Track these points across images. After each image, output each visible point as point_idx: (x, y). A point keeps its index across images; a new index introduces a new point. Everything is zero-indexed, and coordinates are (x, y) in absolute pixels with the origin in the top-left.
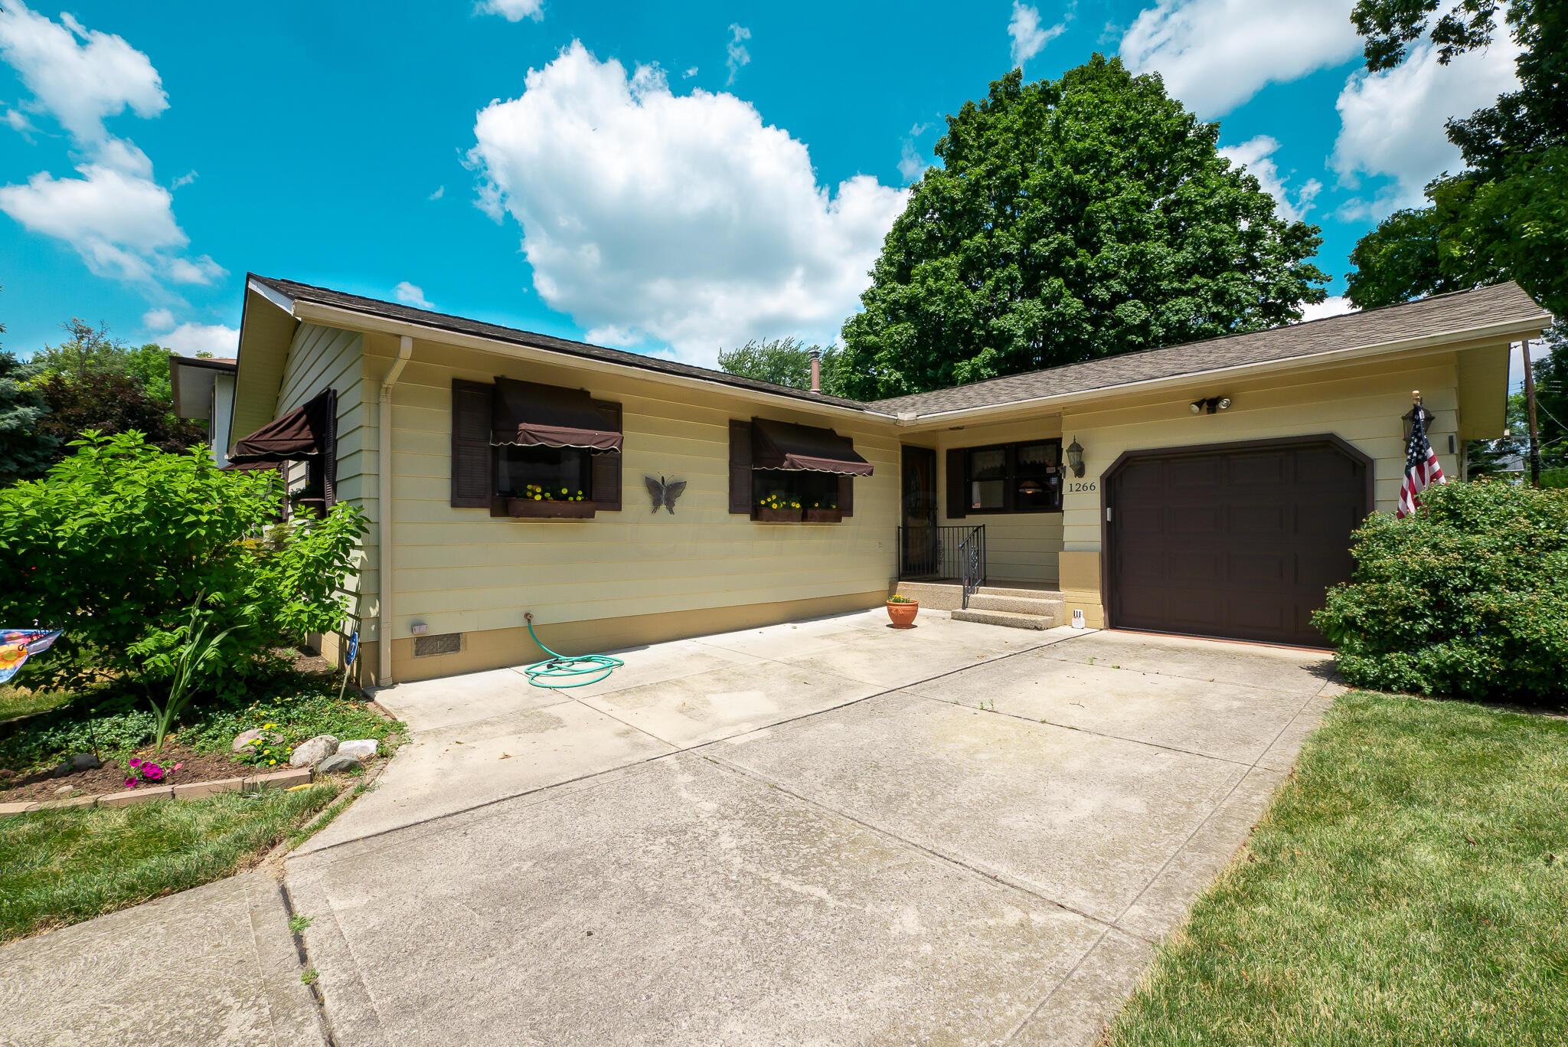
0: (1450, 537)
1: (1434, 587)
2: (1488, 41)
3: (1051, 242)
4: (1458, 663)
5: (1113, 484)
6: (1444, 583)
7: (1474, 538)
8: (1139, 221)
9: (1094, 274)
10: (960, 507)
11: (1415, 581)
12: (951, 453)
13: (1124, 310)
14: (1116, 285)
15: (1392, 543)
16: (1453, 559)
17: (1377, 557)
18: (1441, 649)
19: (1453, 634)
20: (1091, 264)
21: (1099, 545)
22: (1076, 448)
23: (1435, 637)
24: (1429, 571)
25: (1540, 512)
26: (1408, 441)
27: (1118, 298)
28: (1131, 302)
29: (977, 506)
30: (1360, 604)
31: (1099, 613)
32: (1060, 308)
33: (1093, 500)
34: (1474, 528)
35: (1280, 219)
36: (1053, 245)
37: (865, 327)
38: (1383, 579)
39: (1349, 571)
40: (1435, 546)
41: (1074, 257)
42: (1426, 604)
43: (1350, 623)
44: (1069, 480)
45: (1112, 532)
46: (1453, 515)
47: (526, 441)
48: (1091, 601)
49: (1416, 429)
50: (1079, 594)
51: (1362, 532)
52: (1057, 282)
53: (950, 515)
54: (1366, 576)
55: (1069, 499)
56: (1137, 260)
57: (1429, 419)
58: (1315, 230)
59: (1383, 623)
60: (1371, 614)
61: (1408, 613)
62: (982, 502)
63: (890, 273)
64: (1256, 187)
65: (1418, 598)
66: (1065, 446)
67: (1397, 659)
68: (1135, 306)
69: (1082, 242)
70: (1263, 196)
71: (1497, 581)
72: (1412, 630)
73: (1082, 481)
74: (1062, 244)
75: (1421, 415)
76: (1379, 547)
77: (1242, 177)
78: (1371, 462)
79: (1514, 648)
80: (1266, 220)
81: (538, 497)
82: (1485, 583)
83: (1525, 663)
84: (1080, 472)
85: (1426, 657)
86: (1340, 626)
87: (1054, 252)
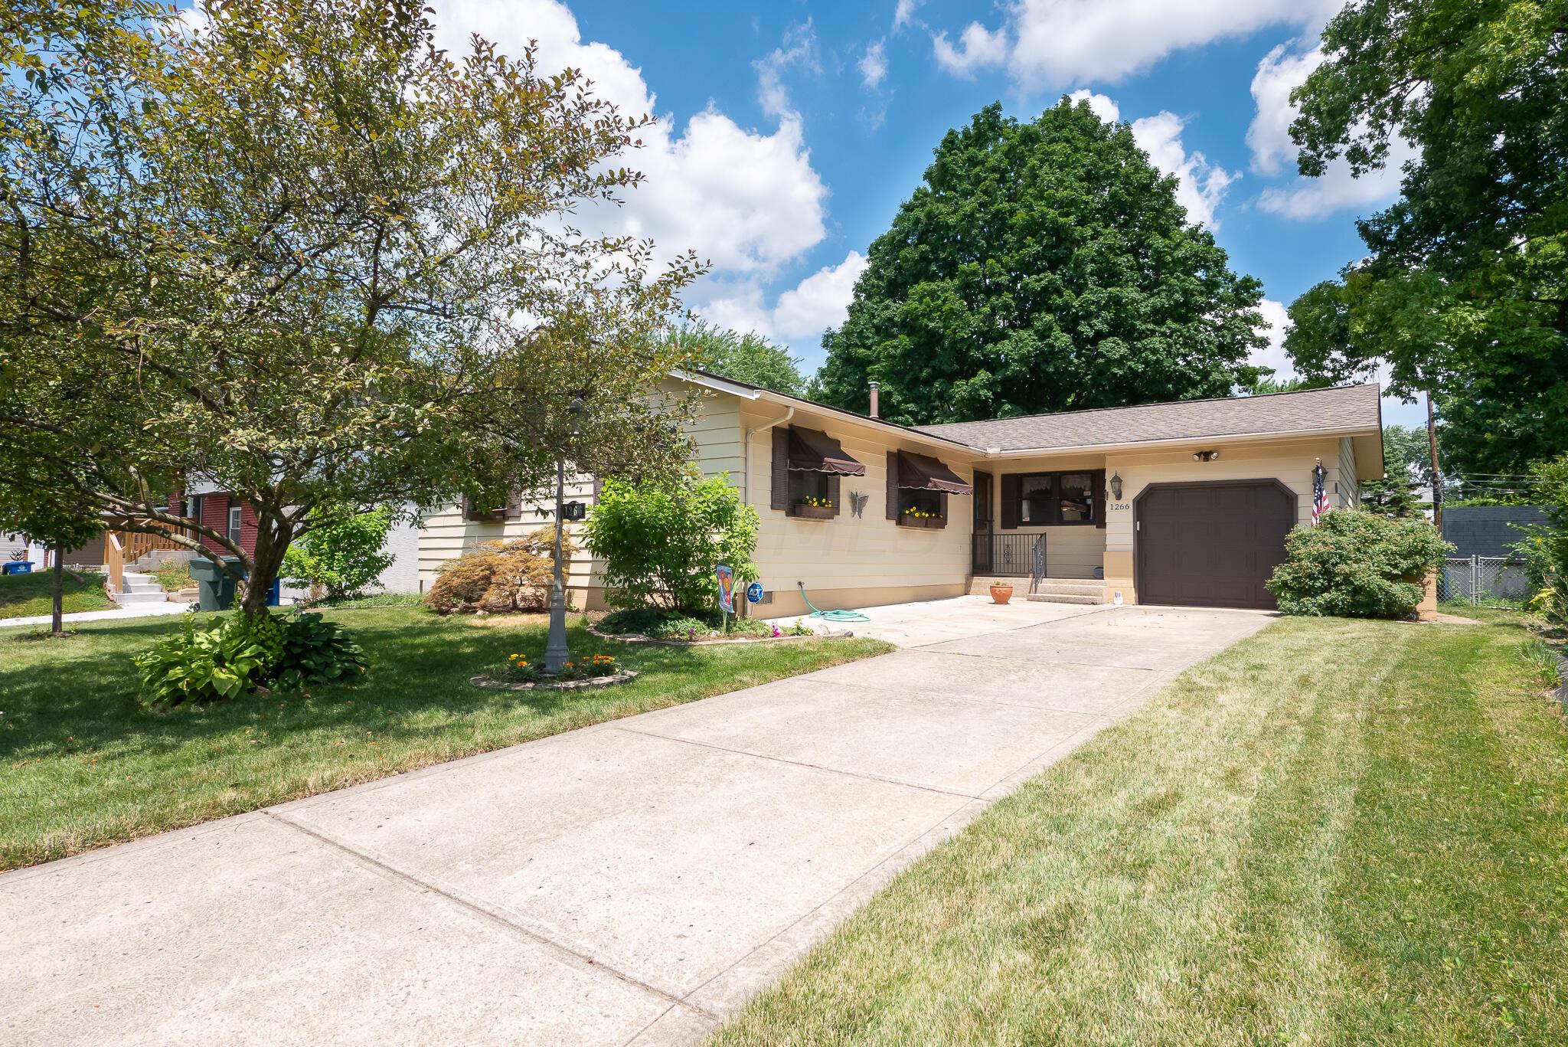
0: (1330, 537)
1: (1324, 563)
2: (1383, 166)
3: (1041, 279)
4: (1333, 600)
5: (1143, 504)
6: (1328, 561)
7: (1341, 538)
8: (1114, 263)
9: (1078, 312)
10: (1012, 520)
11: (1315, 560)
12: (1005, 477)
13: (1105, 345)
14: (1099, 325)
15: (1305, 540)
16: (1331, 549)
17: (1298, 549)
18: (1325, 595)
19: (1331, 587)
20: (1076, 304)
21: (1131, 547)
22: (1117, 480)
23: (1325, 589)
24: (1320, 555)
25: (1370, 525)
26: (1315, 485)
27: (1100, 336)
28: (1110, 339)
29: (1027, 519)
30: (1289, 574)
31: (1132, 594)
32: (1050, 341)
33: (1128, 515)
34: (1341, 533)
35: (1231, 272)
36: (1043, 282)
37: (855, 340)
38: (1300, 560)
39: (1284, 557)
40: (1324, 543)
41: (1061, 296)
42: (1320, 573)
43: (1285, 584)
44: (1111, 502)
45: (1140, 537)
46: (1333, 527)
47: (829, 469)
48: (1127, 585)
49: (1319, 479)
50: (1119, 581)
51: (1291, 535)
52: (1049, 317)
53: (1004, 527)
54: (1292, 559)
55: (1111, 516)
56: (1116, 302)
57: (1325, 473)
58: (1259, 284)
59: (1300, 583)
60: (1294, 579)
61: (1311, 576)
62: (1031, 517)
63: (878, 286)
64: (1211, 242)
65: (1316, 568)
66: (1109, 477)
67: (1306, 600)
68: (1114, 342)
69: (1069, 282)
70: (1218, 250)
71: (1351, 559)
72: (1313, 586)
73: (1120, 502)
74: (1051, 282)
75: (1320, 472)
76: (1298, 543)
77: (1200, 232)
78: (1297, 496)
79: (1357, 591)
80: (1220, 272)
81: (815, 504)
82: (1343, 559)
83: (1360, 598)
84: (1119, 497)
85: (1320, 600)
86: (1280, 587)
87: (1045, 289)
